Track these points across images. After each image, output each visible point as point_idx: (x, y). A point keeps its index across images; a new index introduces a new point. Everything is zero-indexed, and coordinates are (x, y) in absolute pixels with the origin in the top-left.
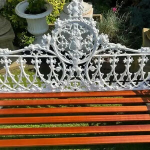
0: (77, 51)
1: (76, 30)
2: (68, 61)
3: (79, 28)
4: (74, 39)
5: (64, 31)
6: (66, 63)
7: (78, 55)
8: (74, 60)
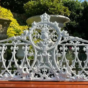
0: (45, 39)
1: (45, 27)
2: (39, 48)
3: (47, 26)
4: (44, 32)
5: (38, 28)
6: (37, 50)
7: (47, 43)
8: (43, 47)
